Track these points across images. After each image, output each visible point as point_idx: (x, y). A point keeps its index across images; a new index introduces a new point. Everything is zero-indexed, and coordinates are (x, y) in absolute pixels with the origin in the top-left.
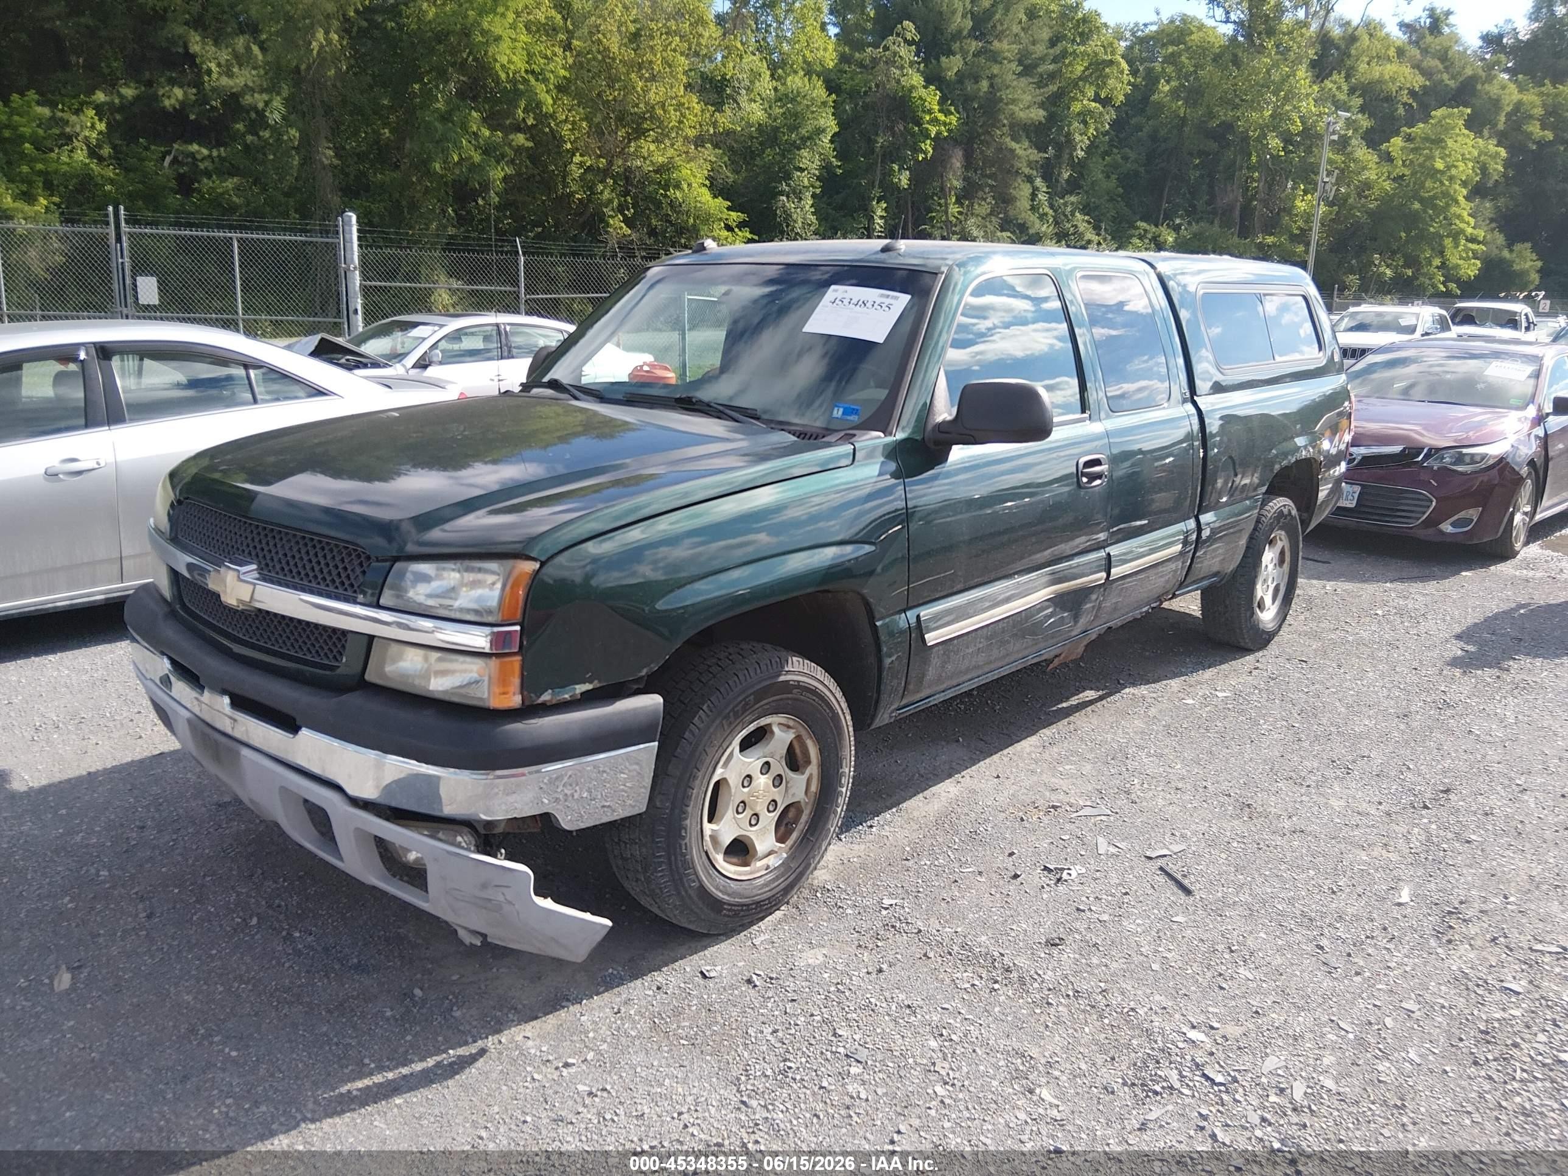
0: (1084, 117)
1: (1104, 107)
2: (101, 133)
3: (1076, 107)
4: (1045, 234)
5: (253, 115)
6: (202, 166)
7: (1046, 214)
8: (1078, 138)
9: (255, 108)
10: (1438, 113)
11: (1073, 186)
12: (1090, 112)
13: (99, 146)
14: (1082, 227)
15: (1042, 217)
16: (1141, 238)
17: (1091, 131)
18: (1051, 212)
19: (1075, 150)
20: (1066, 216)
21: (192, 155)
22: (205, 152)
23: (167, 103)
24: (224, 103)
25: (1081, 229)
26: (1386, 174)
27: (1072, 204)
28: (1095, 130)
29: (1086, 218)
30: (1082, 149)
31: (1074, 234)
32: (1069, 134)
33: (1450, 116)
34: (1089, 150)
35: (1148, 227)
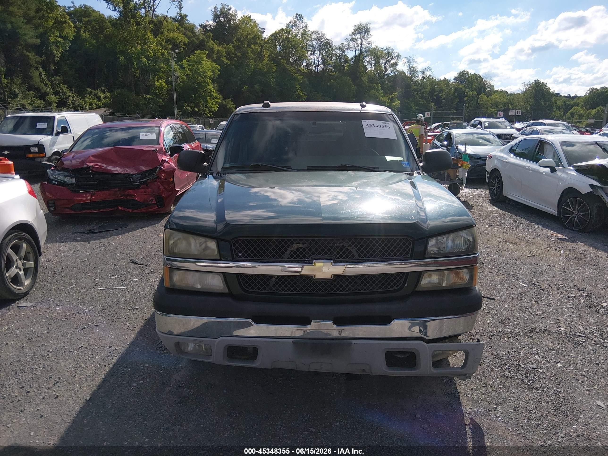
0: (56, 43)
1: (65, 40)
3: (52, 39)
4: (49, 93)
7: (47, 84)
8: (55, 53)
10: (197, 52)
11: (56, 72)
12: (60, 42)
14: (65, 90)
15: (46, 85)
16: (90, 95)
17: (61, 50)
18: (49, 83)
19: (55, 57)
20: (56, 85)
25: (65, 91)
26: (183, 74)
27: (58, 80)
28: (63, 49)
29: (66, 86)
30: (58, 57)
31: (62, 93)
32: (51, 50)
33: (201, 53)
34: (60, 58)
35: (92, 91)
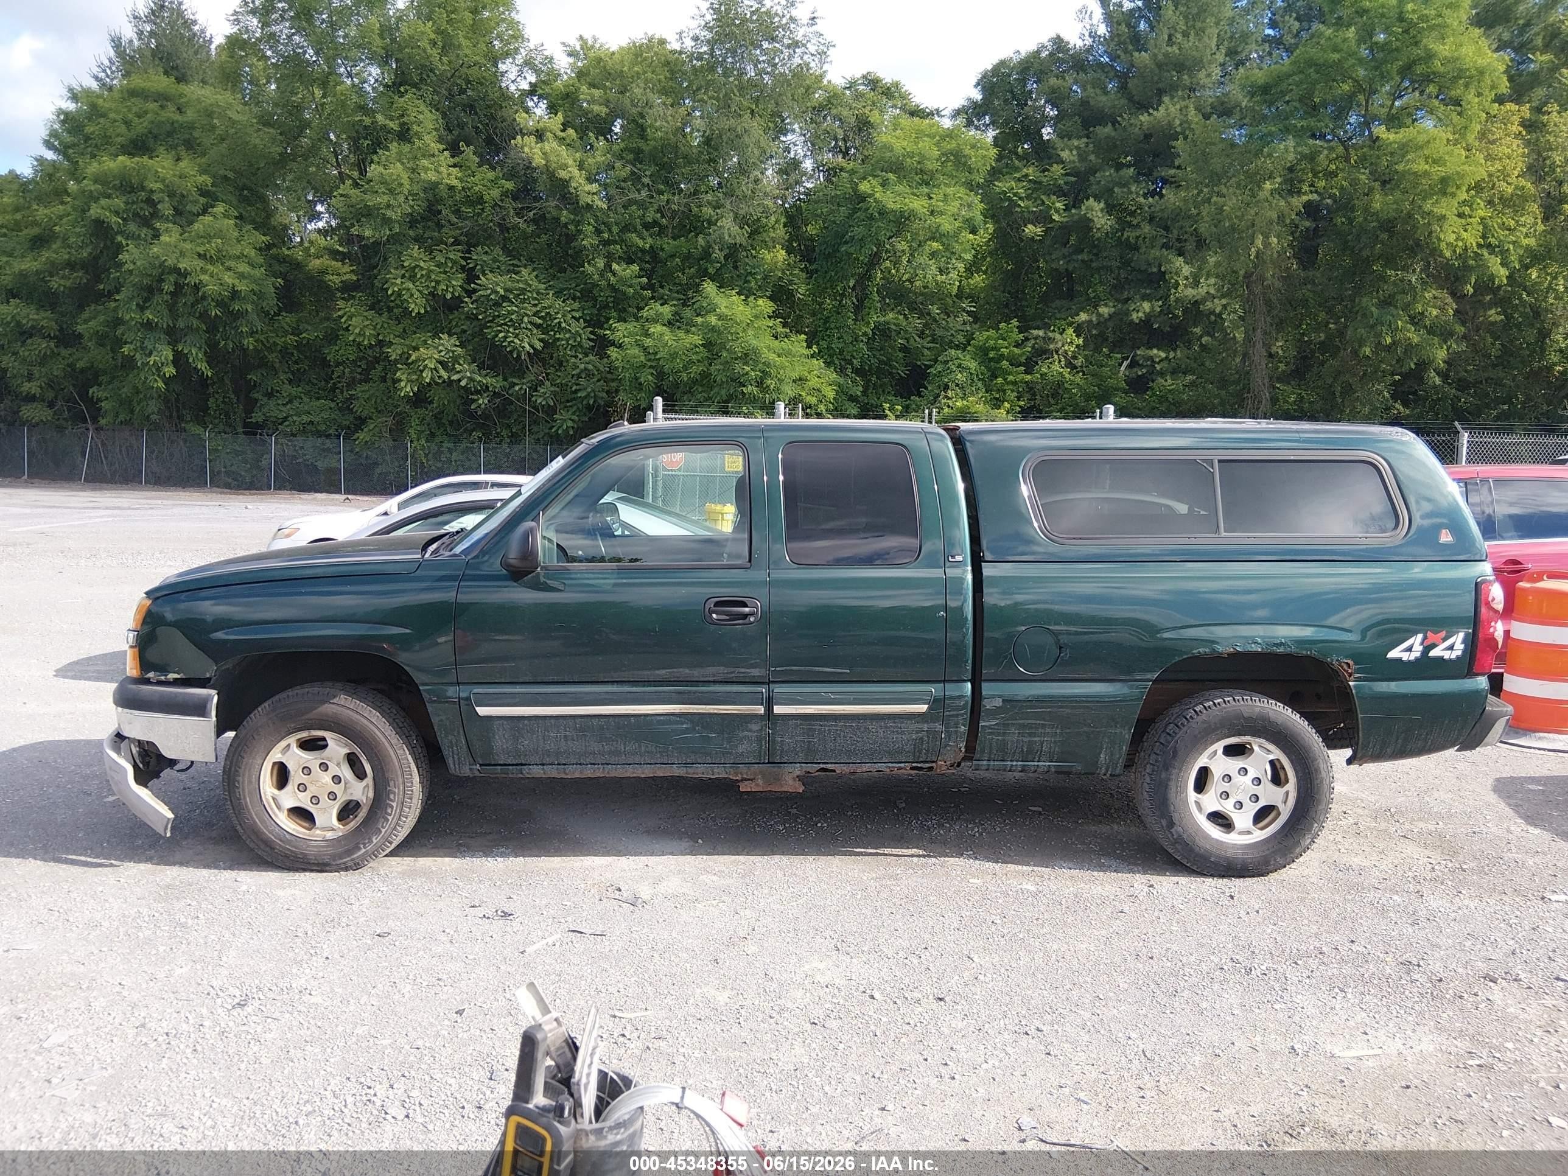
2: (1078, 346)
5: (1213, 318)
6: (1158, 367)
9: (1213, 312)
13: (1075, 357)
21: (1151, 359)
22: (1163, 355)
23: (1134, 316)
24: (1185, 311)
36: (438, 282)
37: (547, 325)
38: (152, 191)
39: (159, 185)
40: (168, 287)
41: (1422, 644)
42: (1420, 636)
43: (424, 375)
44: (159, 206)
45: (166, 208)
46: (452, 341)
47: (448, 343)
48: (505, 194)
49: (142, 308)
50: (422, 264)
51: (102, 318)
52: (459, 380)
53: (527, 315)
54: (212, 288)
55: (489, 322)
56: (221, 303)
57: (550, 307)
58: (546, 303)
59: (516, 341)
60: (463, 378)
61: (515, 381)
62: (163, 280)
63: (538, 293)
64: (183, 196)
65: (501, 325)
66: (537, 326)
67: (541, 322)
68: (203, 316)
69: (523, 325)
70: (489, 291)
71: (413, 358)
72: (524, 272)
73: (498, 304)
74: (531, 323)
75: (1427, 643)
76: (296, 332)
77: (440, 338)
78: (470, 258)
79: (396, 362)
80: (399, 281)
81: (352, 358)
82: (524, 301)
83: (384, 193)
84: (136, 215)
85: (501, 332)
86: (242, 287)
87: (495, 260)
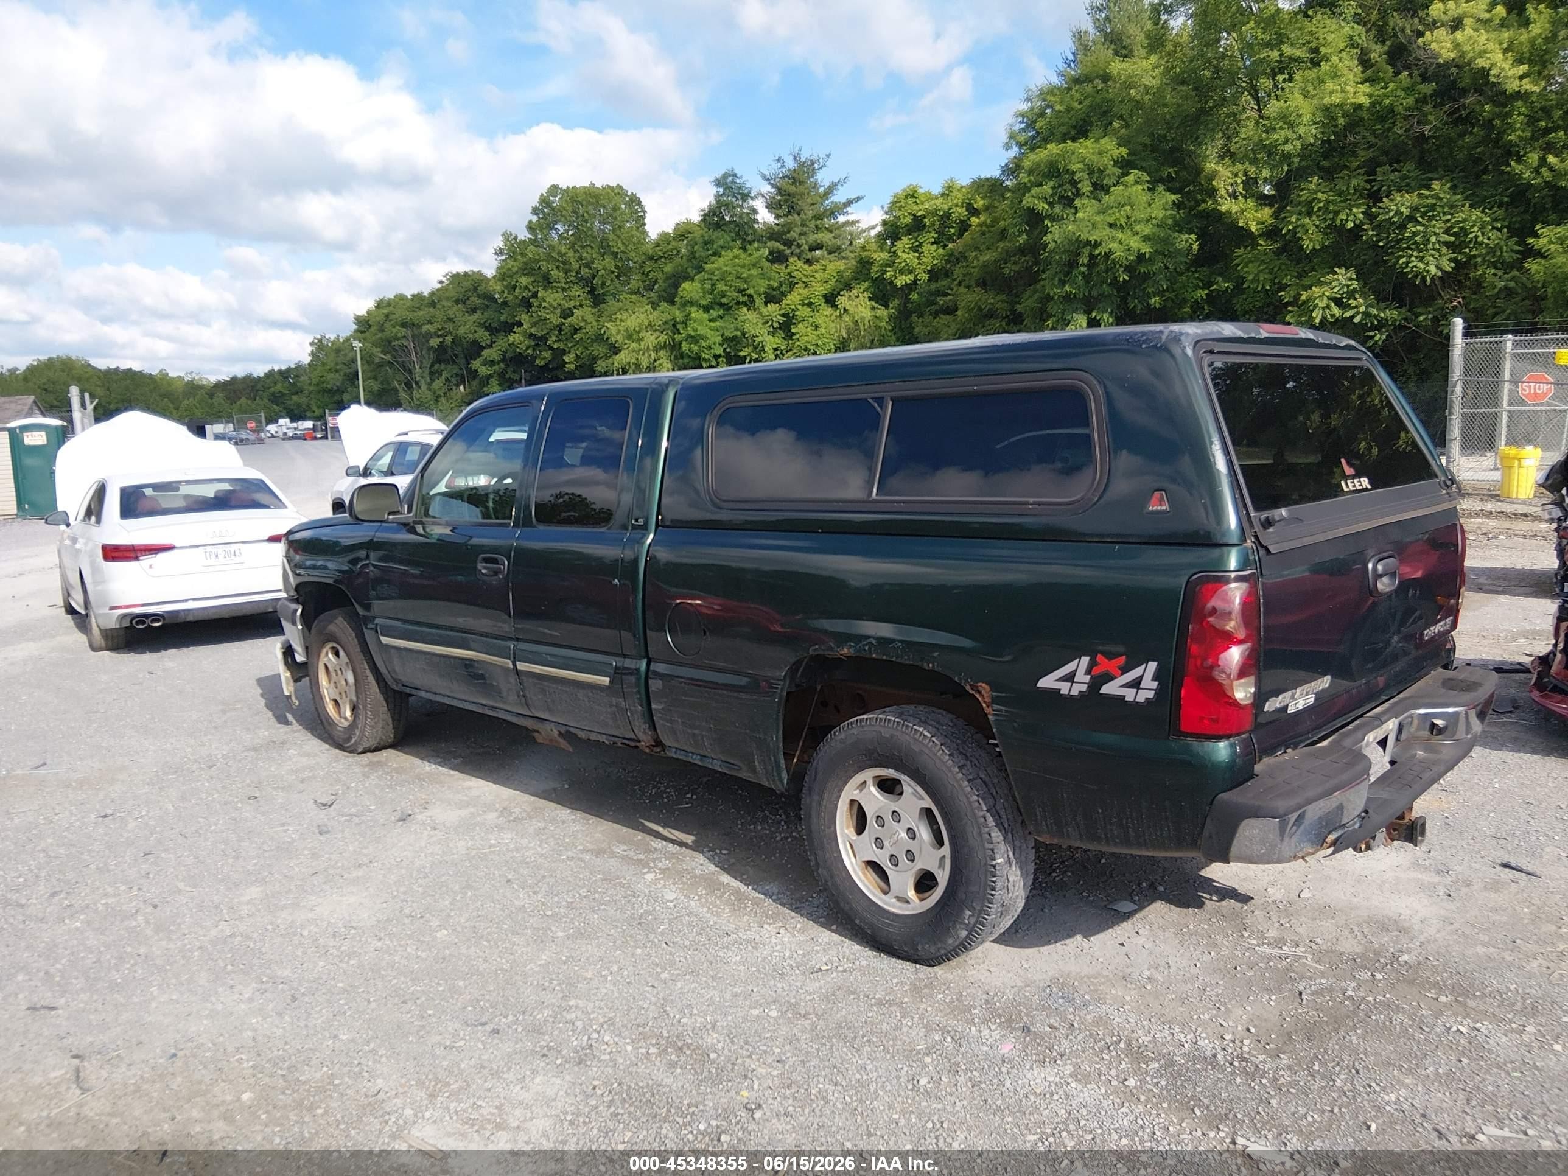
36: (1336, 213)
37: (1459, 241)
38: (1074, 173)
39: (1080, 166)
40: (1084, 259)
41: (1088, 672)
42: (1085, 660)
43: (1314, 315)
44: (1079, 186)
45: (1086, 187)
46: (1349, 275)
47: (1343, 278)
48: (1422, 100)
49: (1063, 283)
50: (1320, 195)
51: (1036, 296)
52: (1353, 317)
53: (1435, 234)
54: (1119, 254)
55: (1392, 247)
56: (1128, 269)
57: (1464, 220)
58: (1461, 216)
59: (1421, 265)
60: (1358, 313)
61: (1419, 310)
62: (1079, 254)
63: (1452, 207)
64: (1102, 171)
65: (1403, 250)
66: (1448, 244)
67: (1452, 239)
68: (1115, 282)
69: (1430, 246)
70: (1391, 214)
71: (1303, 298)
72: (1436, 185)
73: (1402, 227)
74: (1439, 242)
75: (1096, 671)
76: (1207, 285)
77: (1335, 273)
78: (1375, 180)
79: (1288, 304)
80: (1293, 219)
81: (1258, 304)
82: (1433, 218)
83: (1282, 129)
84: (1061, 197)
85: (1403, 257)
86: (1146, 249)
87: (1403, 178)
